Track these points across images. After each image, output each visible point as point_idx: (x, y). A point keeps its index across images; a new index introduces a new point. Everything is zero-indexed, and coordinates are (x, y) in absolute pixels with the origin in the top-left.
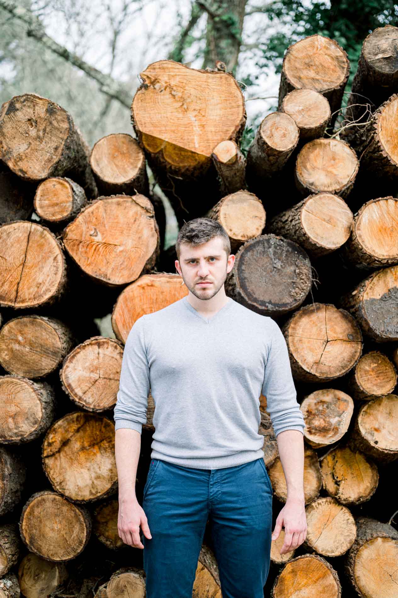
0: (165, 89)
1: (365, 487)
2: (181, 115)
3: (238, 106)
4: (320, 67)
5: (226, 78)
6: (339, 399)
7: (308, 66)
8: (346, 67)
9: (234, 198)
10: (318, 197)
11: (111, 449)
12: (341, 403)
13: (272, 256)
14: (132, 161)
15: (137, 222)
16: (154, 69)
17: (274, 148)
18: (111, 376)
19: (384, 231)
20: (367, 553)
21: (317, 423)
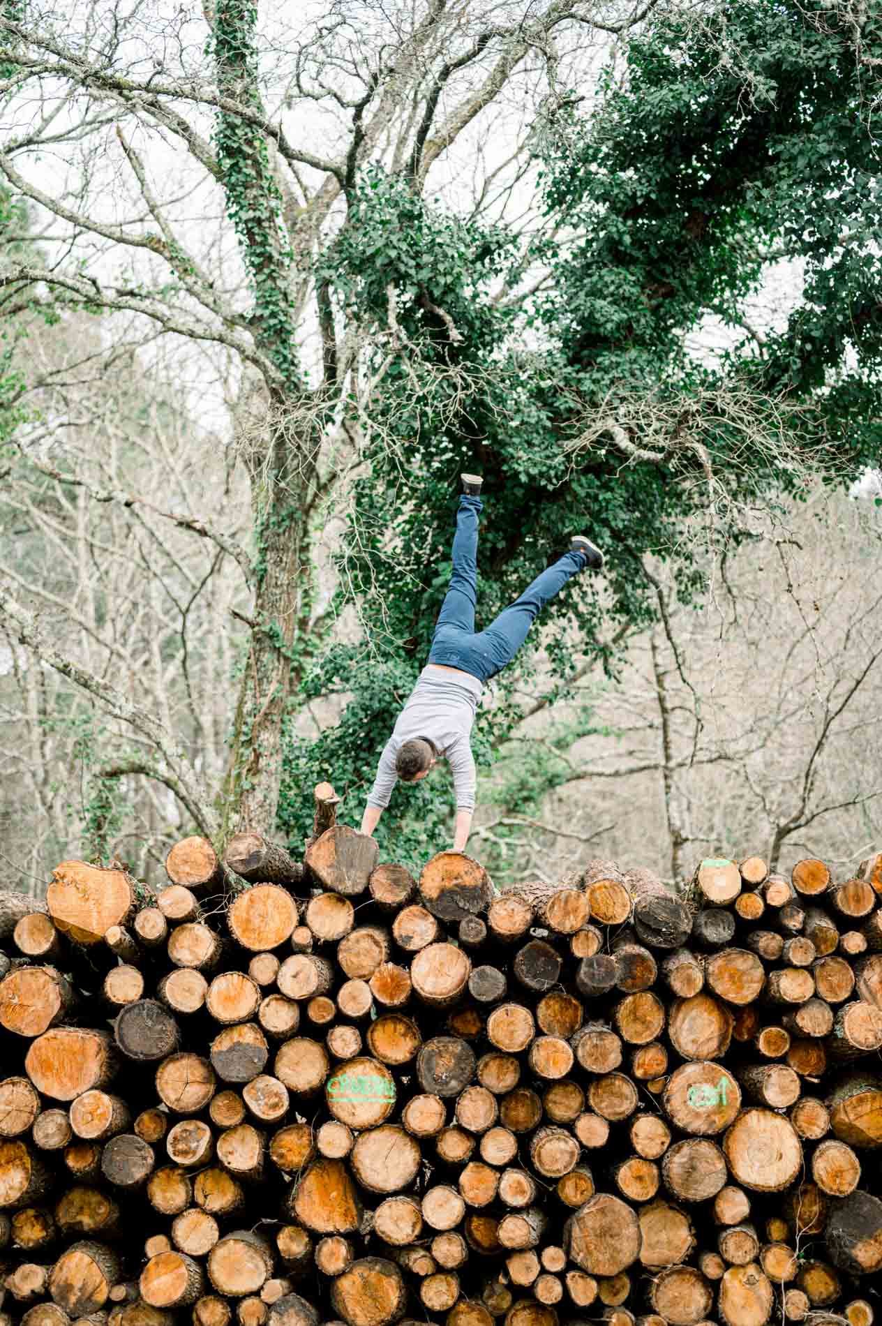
0: (71, 883)
2: (83, 904)
4: (194, 863)
6: (199, 1129)
7: (185, 861)
8: (215, 863)
9: (120, 970)
10: (181, 972)
12: (201, 1131)
13: (146, 1017)
14: (46, 936)
15: (46, 988)
16: (64, 867)
17: (145, 936)
19: (228, 999)
20: (221, 1252)
21: (181, 1146)
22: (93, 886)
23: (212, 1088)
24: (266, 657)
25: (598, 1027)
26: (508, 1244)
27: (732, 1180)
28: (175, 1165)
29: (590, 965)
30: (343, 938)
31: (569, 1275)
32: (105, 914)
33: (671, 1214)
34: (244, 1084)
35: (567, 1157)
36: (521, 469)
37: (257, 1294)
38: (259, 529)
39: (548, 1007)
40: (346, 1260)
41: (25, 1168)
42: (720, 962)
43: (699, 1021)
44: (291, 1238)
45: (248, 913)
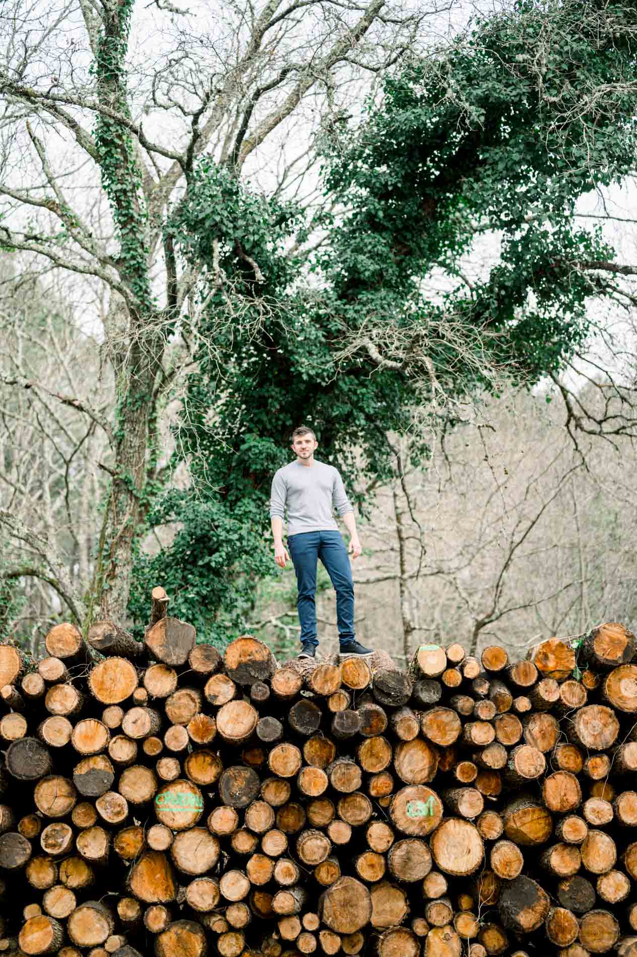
4: (66, 642)
5: (11, 649)
6: (64, 829)
8: (80, 642)
9: (11, 717)
10: (54, 718)
13: (28, 750)
19: (87, 738)
20: (77, 916)
21: (50, 841)
23: (74, 800)
24: (122, 497)
25: (346, 760)
26: (279, 911)
27: (435, 868)
28: (46, 855)
29: (341, 717)
30: (169, 696)
31: (321, 933)
33: (393, 891)
34: (96, 798)
35: (321, 851)
36: (303, 371)
37: (102, 945)
38: (119, 407)
39: (311, 746)
40: (165, 921)
42: (431, 716)
43: (415, 757)
44: (127, 906)
45: (103, 677)
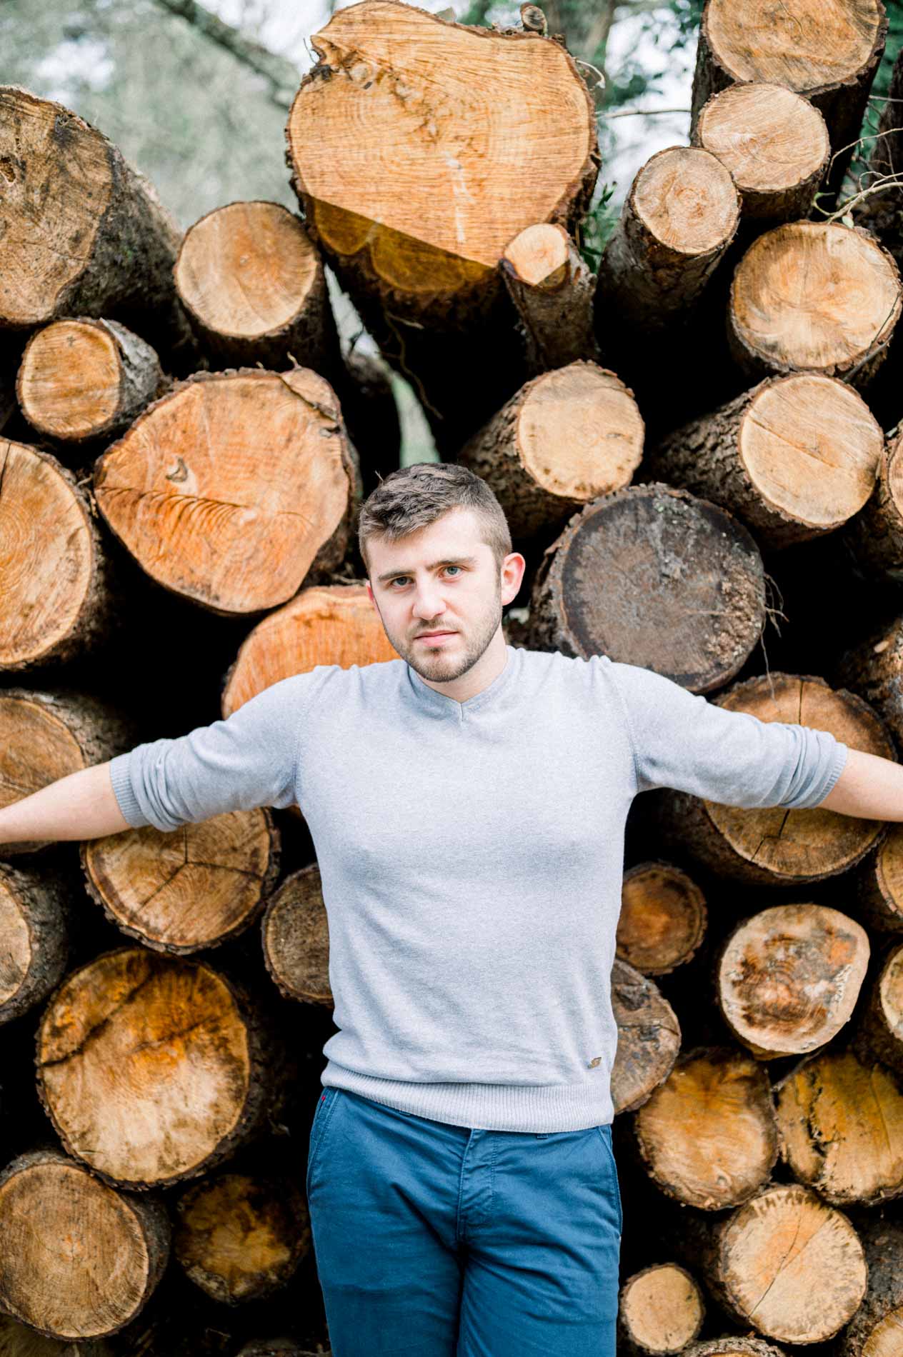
0: (378, 80)
1: (895, 1160)
2: (419, 153)
3: (577, 130)
4: (805, 23)
5: (545, 52)
6: (829, 932)
7: (773, 19)
8: (877, 23)
9: (560, 382)
10: (787, 383)
11: (217, 1049)
12: (837, 943)
13: (660, 546)
14: (287, 276)
15: (296, 444)
16: (350, 23)
17: (670, 245)
18: (218, 859)
21: (769, 994)
22: (453, 87)
32: (497, 190)
41: (230, 1059)
